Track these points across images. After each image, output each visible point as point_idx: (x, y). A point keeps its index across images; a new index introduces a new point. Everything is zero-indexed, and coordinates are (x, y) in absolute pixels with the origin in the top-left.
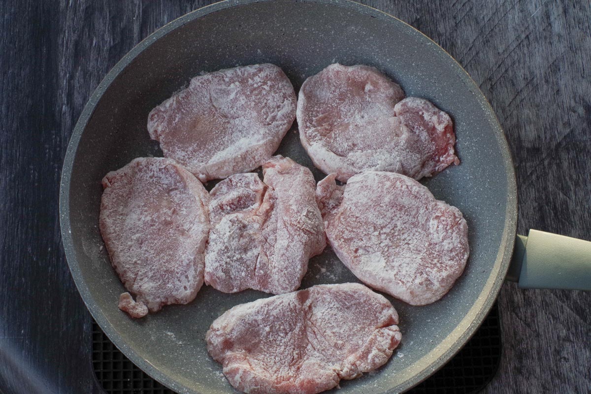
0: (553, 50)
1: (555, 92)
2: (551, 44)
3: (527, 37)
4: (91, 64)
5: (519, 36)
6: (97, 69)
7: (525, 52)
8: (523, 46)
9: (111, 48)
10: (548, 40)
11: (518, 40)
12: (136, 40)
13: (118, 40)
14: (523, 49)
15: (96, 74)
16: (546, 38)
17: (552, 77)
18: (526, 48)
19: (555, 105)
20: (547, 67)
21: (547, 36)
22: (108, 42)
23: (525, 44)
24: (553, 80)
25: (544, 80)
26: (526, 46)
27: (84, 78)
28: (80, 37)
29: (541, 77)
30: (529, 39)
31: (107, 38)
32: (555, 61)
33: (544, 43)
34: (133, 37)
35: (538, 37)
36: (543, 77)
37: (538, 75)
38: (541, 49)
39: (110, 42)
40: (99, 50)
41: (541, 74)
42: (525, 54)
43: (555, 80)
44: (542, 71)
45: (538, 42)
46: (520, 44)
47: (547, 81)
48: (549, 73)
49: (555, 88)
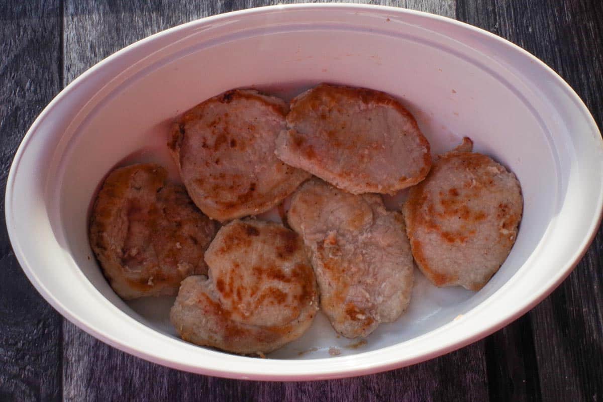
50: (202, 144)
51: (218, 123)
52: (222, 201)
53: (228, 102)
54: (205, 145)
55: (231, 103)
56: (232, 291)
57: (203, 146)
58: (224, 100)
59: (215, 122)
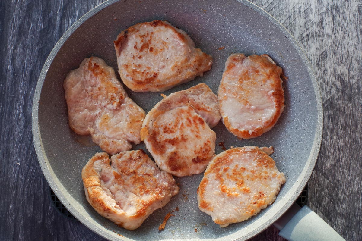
0: (324, 44)
1: (323, 71)
2: (323, 40)
3: (307, 35)
4: (28, 40)
5: (302, 34)
6: (31, 43)
7: (306, 45)
8: (304, 41)
9: (41, 30)
10: (321, 38)
11: (301, 37)
12: (57, 26)
13: (46, 25)
14: (304, 43)
15: (31, 46)
16: (319, 36)
17: (322, 61)
18: (306, 42)
19: (322, 80)
20: (319, 55)
21: (321, 35)
22: (40, 26)
23: (306, 39)
24: (322, 64)
25: (316, 63)
26: (306, 41)
27: (23, 49)
28: (23, 22)
29: (314, 61)
30: (308, 37)
31: (39, 24)
32: (325, 51)
33: (318, 39)
34: (56, 24)
35: (315, 35)
36: (316, 61)
37: (313, 60)
38: (316, 43)
39: (41, 27)
40: (34, 31)
41: (314, 59)
42: (305, 46)
43: (323, 64)
44: (316, 58)
45: (314, 39)
46: (302, 39)
47: (318, 64)
48: (320, 59)
49: (323, 69)
50: (134, 46)
51: (146, 36)
52: (136, 79)
53: (155, 26)
54: (135, 47)
55: (156, 27)
56: (194, 121)
57: (134, 47)
58: (153, 24)
59: (144, 35)
